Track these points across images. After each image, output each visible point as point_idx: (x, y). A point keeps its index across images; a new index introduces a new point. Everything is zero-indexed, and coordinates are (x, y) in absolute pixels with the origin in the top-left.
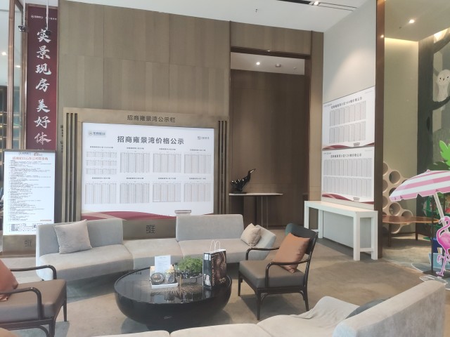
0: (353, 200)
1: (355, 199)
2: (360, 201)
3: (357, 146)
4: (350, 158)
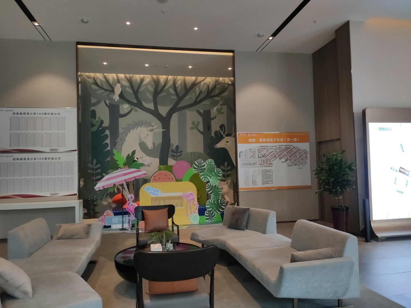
0: (50, 196)
2: (60, 195)
3: (54, 151)
4: (44, 161)
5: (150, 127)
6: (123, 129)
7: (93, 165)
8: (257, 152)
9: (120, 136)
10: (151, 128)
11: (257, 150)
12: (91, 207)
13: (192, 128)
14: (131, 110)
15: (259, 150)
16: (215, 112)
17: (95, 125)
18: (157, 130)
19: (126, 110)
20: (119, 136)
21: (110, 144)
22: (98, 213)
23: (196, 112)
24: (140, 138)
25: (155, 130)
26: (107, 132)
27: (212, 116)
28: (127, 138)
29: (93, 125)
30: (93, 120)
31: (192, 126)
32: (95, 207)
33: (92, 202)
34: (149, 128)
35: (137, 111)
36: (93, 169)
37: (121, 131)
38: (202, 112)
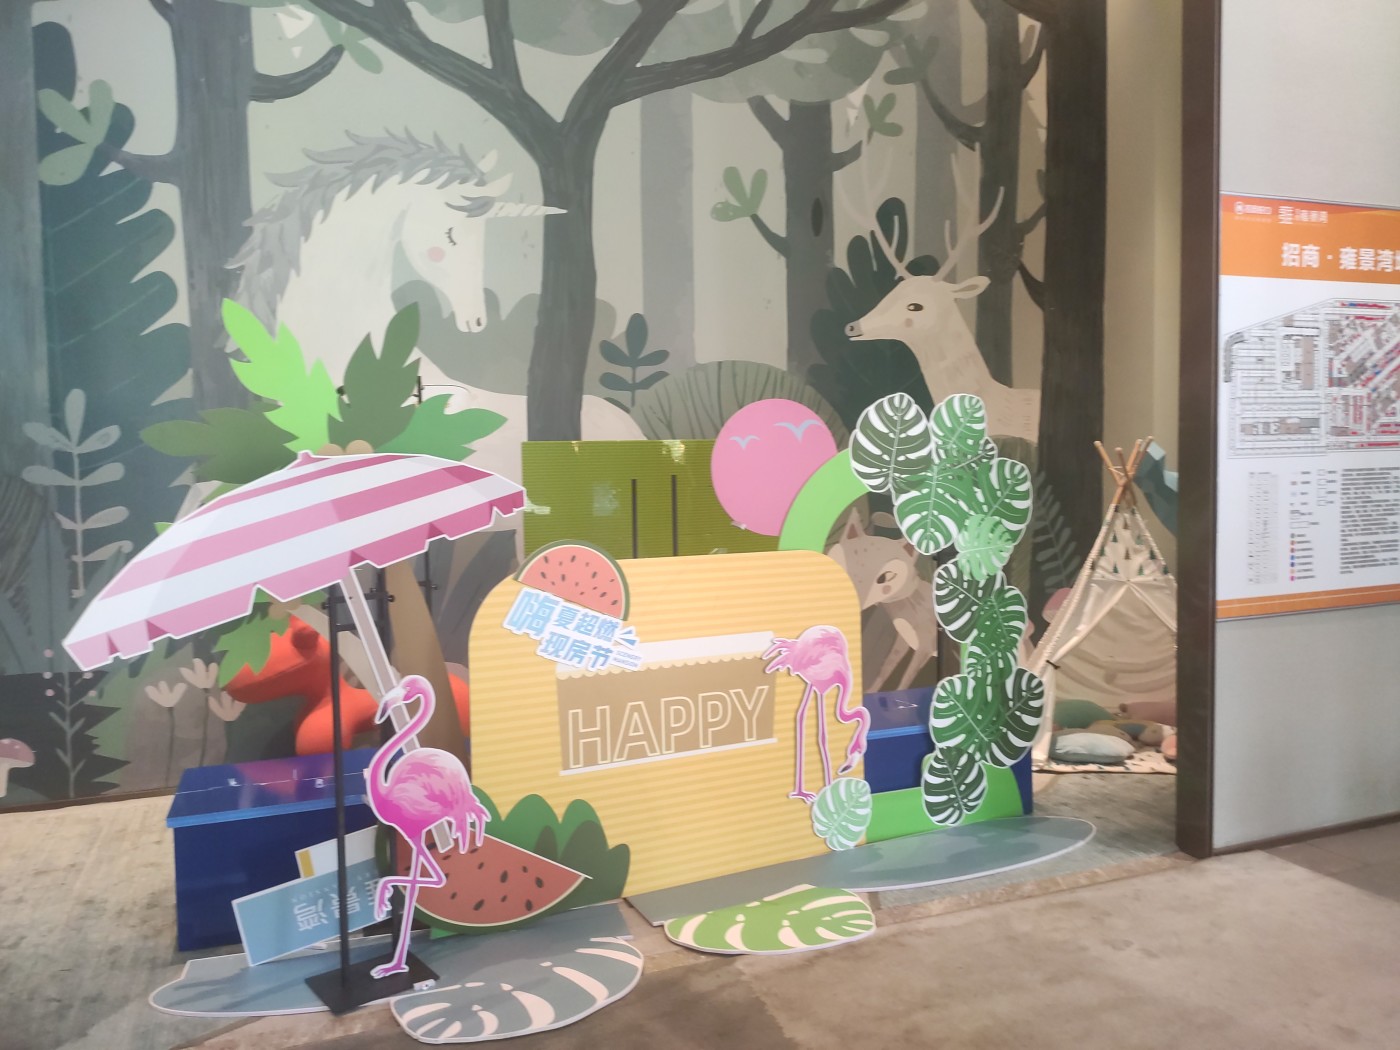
5: (464, 181)
6: (277, 180)
7: (67, 434)
8: (1322, 343)
9: (258, 228)
10: (471, 190)
11: (1325, 328)
12: (65, 725)
13: (723, 213)
14: (336, 52)
15: (1336, 329)
16: (852, 121)
17: (67, 141)
18: (512, 210)
19: (297, 51)
20: (250, 230)
21: (192, 287)
22: (114, 764)
23: (746, 108)
24: (399, 255)
25: (497, 205)
26: (165, 198)
27: (839, 145)
28: (307, 251)
29: (51, 140)
30: (51, 101)
31: (725, 195)
32: (89, 725)
33: (67, 690)
34: (459, 192)
35: (373, 65)
36: (62, 461)
37: (262, 194)
38: (783, 110)
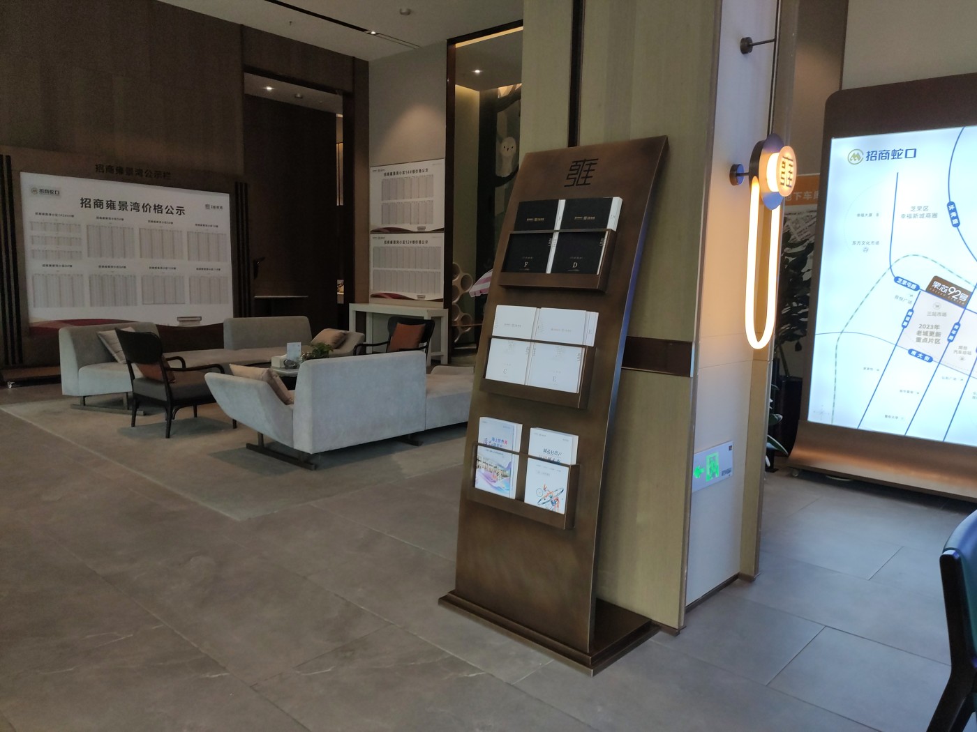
0: (416, 298)
1: (419, 296)
2: (426, 299)
3: (421, 231)
4: (412, 245)
